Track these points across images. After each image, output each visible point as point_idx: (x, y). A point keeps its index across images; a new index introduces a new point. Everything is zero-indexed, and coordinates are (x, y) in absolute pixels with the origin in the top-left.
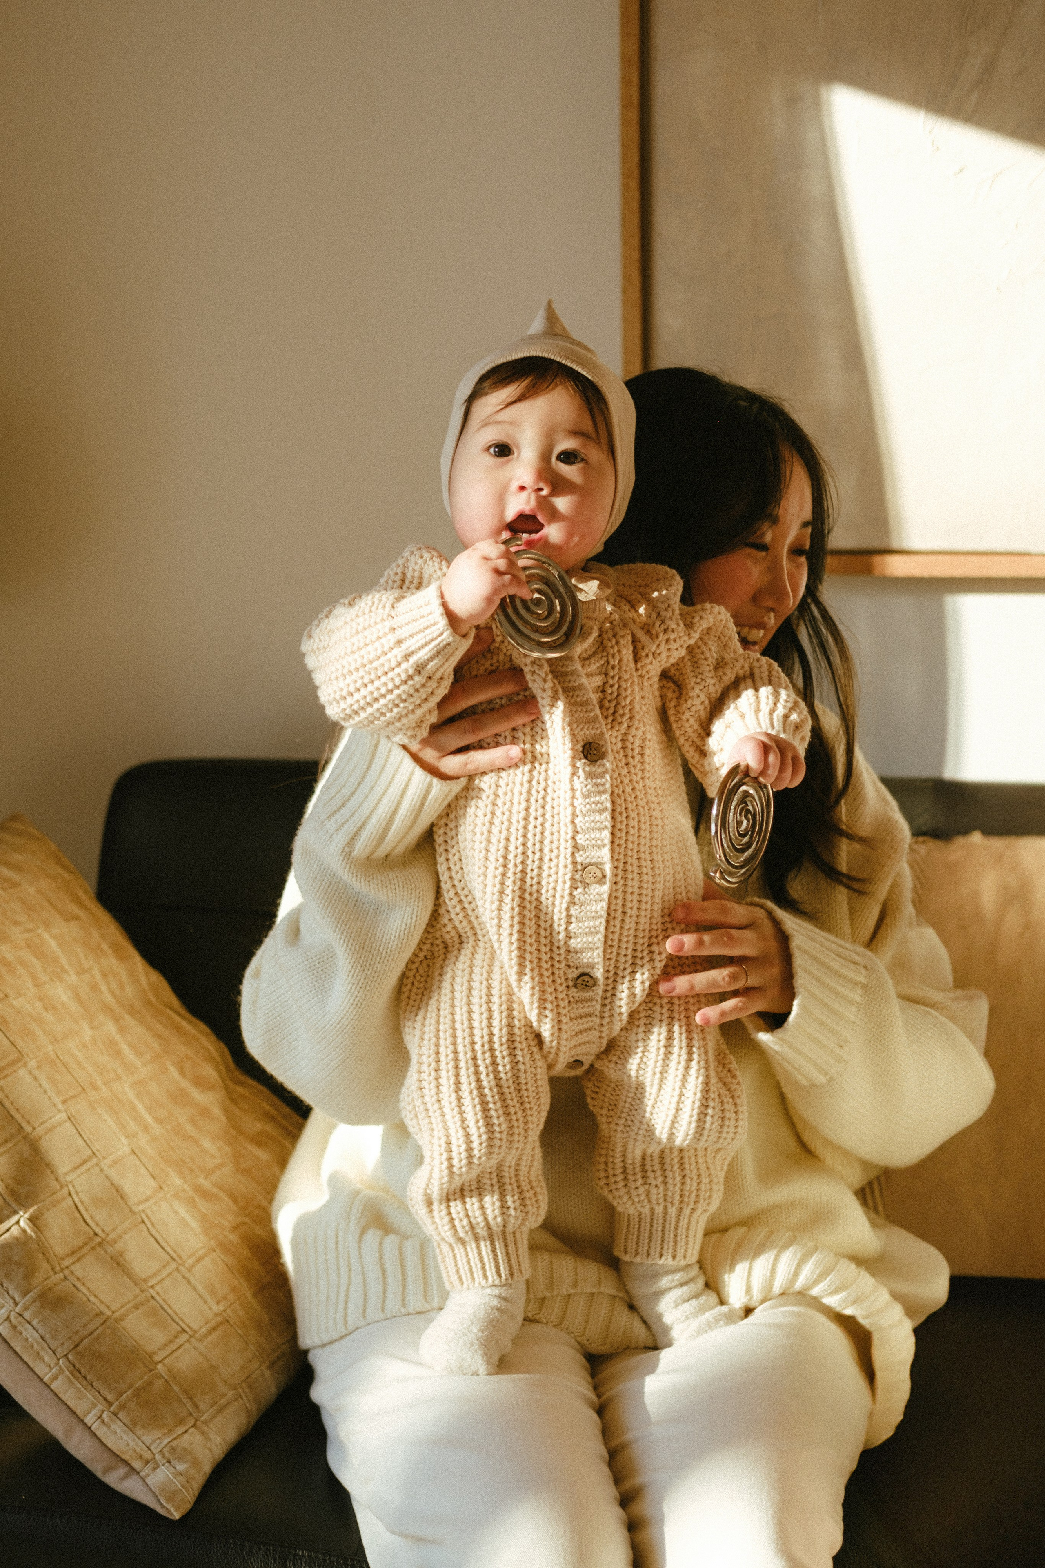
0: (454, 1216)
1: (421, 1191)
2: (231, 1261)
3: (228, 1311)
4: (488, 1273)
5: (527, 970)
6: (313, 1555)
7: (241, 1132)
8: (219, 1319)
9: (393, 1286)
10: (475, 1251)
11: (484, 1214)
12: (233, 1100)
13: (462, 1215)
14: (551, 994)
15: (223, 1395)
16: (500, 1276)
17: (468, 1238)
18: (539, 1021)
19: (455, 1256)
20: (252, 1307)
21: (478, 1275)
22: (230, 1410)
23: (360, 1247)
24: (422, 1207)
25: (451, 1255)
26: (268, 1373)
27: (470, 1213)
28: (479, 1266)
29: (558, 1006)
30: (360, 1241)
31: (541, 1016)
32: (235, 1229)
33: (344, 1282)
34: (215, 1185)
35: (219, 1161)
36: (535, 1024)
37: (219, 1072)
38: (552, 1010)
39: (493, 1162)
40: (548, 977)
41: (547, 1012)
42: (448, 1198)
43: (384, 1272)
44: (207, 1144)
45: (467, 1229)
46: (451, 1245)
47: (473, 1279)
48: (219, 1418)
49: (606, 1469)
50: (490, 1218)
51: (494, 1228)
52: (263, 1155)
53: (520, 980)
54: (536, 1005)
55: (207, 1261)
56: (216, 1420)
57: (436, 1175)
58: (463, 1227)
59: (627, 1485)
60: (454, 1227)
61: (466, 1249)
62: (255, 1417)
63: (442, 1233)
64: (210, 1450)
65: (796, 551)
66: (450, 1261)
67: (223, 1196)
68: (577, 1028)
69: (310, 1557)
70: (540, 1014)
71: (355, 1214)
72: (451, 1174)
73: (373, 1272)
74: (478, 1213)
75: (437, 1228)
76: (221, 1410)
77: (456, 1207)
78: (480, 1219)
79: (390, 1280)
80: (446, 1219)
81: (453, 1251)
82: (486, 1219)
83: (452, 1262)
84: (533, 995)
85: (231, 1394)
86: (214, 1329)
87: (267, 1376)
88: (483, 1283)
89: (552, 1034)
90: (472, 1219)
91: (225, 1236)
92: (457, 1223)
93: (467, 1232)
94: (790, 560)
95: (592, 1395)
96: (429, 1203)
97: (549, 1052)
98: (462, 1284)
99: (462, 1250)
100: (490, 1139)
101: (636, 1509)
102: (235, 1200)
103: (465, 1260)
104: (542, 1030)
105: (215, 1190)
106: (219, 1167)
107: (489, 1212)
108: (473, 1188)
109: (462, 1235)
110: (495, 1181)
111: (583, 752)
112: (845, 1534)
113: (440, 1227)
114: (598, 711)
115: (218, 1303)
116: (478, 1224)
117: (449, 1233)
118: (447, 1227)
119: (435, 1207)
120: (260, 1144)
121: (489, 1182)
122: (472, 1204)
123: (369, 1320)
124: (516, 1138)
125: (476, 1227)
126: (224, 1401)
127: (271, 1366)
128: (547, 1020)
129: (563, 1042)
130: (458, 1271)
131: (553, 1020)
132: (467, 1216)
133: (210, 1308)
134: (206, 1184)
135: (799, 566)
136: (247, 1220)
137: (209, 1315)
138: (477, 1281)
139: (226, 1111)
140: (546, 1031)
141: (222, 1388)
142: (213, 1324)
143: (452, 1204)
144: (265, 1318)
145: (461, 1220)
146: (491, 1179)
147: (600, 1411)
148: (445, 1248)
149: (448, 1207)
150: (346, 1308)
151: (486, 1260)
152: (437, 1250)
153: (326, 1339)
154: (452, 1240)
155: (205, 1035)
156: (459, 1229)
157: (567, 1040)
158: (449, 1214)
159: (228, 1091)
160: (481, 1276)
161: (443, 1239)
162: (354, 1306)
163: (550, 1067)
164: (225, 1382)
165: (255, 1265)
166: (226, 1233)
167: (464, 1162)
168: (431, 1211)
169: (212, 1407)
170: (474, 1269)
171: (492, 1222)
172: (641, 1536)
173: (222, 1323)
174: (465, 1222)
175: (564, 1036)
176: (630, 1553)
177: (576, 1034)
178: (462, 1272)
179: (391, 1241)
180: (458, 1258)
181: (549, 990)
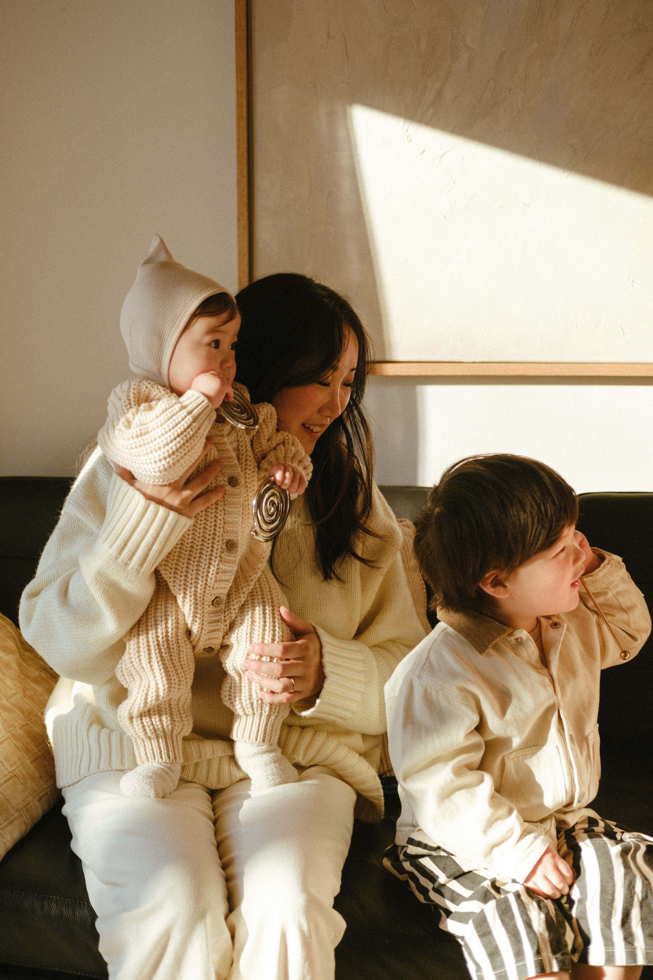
0: (145, 724)
1: (127, 712)
2: (19, 744)
3: (17, 771)
4: (163, 756)
5: (188, 596)
6: (58, 898)
7: (27, 676)
8: (11, 774)
9: (104, 754)
10: (157, 744)
11: (162, 724)
12: (24, 660)
13: (149, 724)
14: (201, 610)
15: (12, 815)
16: (169, 758)
17: (153, 736)
18: (192, 624)
19: (145, 746)
20: (30, 769)
21: (157, 756)
22: (16, 822)
23: (88, 734)
24: (127, 720)
25: (143, 745)
26: (37, 804)
27: (154, 723)
28: (158, 751)
29: (203, 616)
30: (88, 730)
31: (194, 621)
32: (22, 727)
33: (80, 753)
34: (12, 704)
35: (14, 691)
36: (189, 625)
37: (17, 646)
38: (200, 619)
39: (168, 698)
40: (200, 601)
41: (197, 619)
42: (141, 716)
43: (100, 746)
44: (8, 682)
45: (153, 731)
46: (143, 740)
47: (155, 758)
48: (10, 827)
49: (215, 850)
50: (165, 726)
51: (167, 731)
52: (39, 689)
53: (184, 602)
54: (192, 615)
55: (6, 743)
56: (8, 828)
57: (137, 703)
58: (151, 730)
59: (226, 859)
60: (145, 730)
61: (151, 742)
62: (30, 827)
63: (139, 734)
64: (5, 844)
65: (346, 384)
66: (142, 749)
67: (15, 709)
68: (210, 629)
69: (57, 899)
70: (193, 620)
71: (87, 716)
72: (146, 703)
73: (94, 746)
74: (158, 723)
75: (135, 731)
76: (11, 823)
77: (146, 720)
78: (160, 726)
79: (103, 752)
80: (140, 726)
81: (144, 743)
82: (163, 727)
83: (143, 749)
84: (190, 609)
85: (16, 814)
86: (8, 780)
87: (36, 805)
88: (160, 760)
89: (198, 631)
90: (155, 726)
91: (16, 731)
92: (147, 728)
93: (152, 733)
94: (343, 389)
95: (211, 814)
96: (131, 718)
97: (194, 640)
98: (148, 760)
99: (149, 743)
100: (169, 687)
101: (230, 870)
102: (23, 712)
103: (150, 748)
104: (193, 628)
105: (12, 707)
106: (15, 694)
107: (164, 723)
108: (155, 710)
109: (149, 735)
110: (167, 706)
111: (228, 481)
112: (342, 887)
113: (137, 730)
114: (236, 462)
115: (11, 766)
116: (159, 729)
117: (142, 733)
118: (141, 730)
119: (134, 720)
120: (37, 683)
121: (164, 707)
122: (156, 719)
123: (91, 772)
124: (182, 687)
125: (157, 730)
126: (12, 818)
127: (40, 800)
128: (197, 623)
129: (203, 636)
130: (146, 754)
131: (200, 624)
132: (152, 724)
133: (7, 769)
134: (7, 704)
135: (346, 393)
136: (29, 722)
137: (6, 772)
138: (156, 760)
139: (19, 665)
140: (195, 629)
141: (12, 811)
142: (8, 777)
143: (144, 718)
144: (37, 774)
145: (149, 727)
146: (165, 705)
147: (215, 823)
148: (139, 741)
149: (142, 719)
150: (80, 766)
151: (162, 749)
152: (134, 743)
153: (70, 783)
154: (144, 737)
155: (9, 625)
156: (148, 731)
157: (205, 634)
158: (142, 723)
159: (21, 655)
160: (159, 757)
161: (139, 737)
162: (84, 764)
163: (194, 648)
164: (14, 808)
165: (33, 747)
166: (17, 729)
167: (154, 698)
168: (132, 722)
169: (6, 821)
170: (155, 753)
171: (166, 728)
172: (232, 884)
173: (13, 777)
174: (151, 727)
175: (204, 632)
176: (226, 891)
177: (210, 632)
178: (148, 754)
179: (104, 732)
180: (147, 746)
181: (200, 608)
